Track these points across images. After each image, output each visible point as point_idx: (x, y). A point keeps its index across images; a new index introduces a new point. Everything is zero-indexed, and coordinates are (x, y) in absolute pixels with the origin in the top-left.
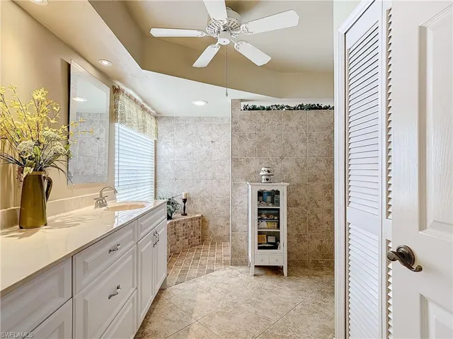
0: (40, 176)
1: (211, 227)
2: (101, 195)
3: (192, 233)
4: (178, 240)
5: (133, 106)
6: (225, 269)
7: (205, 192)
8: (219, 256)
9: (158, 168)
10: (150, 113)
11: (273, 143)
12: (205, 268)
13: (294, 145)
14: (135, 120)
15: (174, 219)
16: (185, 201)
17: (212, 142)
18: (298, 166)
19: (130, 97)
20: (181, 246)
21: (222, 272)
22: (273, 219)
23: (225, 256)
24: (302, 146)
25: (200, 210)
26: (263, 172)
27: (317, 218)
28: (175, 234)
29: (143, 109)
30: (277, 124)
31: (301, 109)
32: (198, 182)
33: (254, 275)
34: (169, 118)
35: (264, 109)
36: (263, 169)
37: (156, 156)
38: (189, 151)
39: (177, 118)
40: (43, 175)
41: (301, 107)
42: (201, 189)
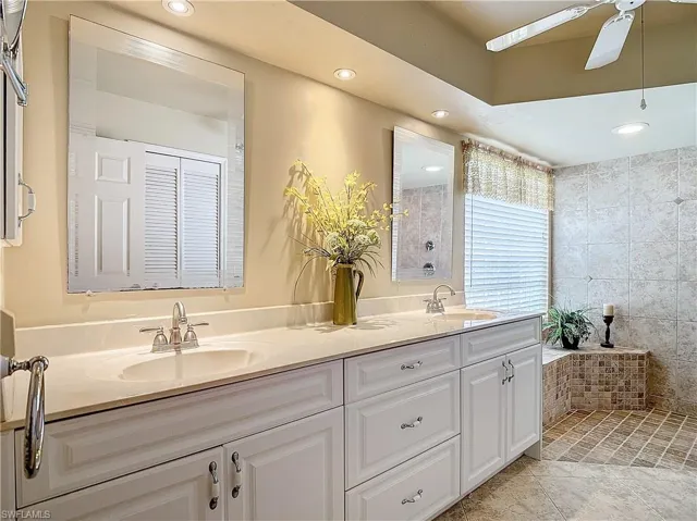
0: (350, 269)
2: (435, 297)
3: (622, 383)
4: (588, 389)
5: (498, 163)
6: (684, 472)
7: (657, 306)
8: (680, 443)
10: (534, 166)
12: (634, 453)
14: (501, 183)
15: (582, 349)
16: (608, 320)
17: (679, 201)
19: (491, 151)
20: (595, 402)
21: (673, 475)
25: (644, 342)
28: (582, 376)
29: (519, 162)
34: (577, 169)
39: (594, 166)
40: (354, 269)
42: (648, 299)
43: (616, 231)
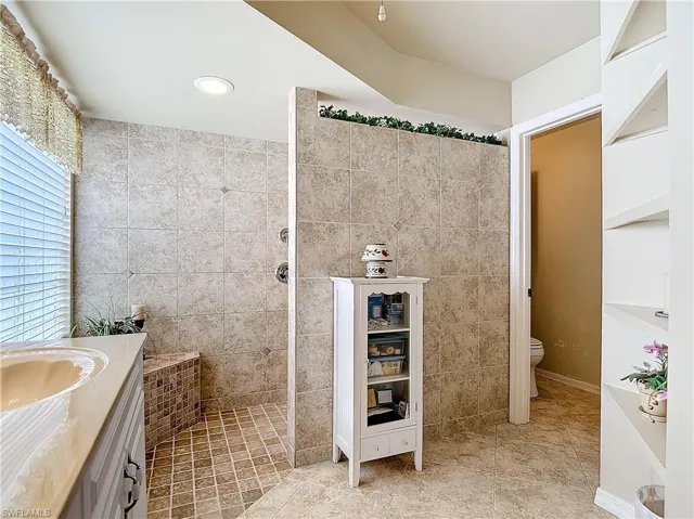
1: (221, 376)
3: (180, 399)
6: (285, 482)
7: (206, 301)
9: (79, 246)
11: (381, 195)
12: (233, 487)
13: (419, 202)
18: (426, 243)
21: (282, 493)
22: (394, 355)
23: (268, 442)
24: (432, 206)
25: (194, 342)
26: (371, 255)
27: (456, 343)
30: (389, 155)
31: (430, 132)
32: (189, 279)
33: (361, 484)
34: (115, 126)
35: (364, 121)
36: (371, 248)
37: (74, 215)
38: (166, 207)
39: (136, 128)
41: (431, 129)
42: (198, 294)
43: (163, 215)
